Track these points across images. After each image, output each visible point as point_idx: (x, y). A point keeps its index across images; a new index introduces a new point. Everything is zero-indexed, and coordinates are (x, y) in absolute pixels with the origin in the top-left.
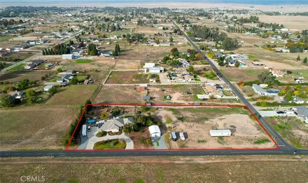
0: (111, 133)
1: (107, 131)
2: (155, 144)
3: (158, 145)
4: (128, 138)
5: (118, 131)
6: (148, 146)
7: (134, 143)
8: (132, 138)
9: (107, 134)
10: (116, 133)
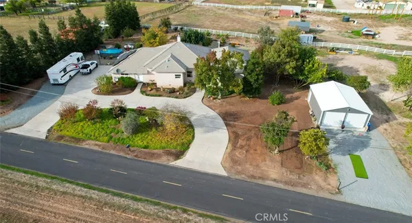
0: (151, 89)
1: (142, 78)
2: (343, 163)
3: (361, 173)
4: (212, 113)
5: (179, 83)
6: (301, 167)
7: (234, 138)
8: (229, 118)
9: (137, 90)
10: (172, 92)
